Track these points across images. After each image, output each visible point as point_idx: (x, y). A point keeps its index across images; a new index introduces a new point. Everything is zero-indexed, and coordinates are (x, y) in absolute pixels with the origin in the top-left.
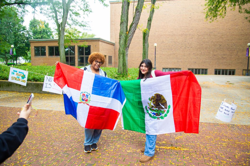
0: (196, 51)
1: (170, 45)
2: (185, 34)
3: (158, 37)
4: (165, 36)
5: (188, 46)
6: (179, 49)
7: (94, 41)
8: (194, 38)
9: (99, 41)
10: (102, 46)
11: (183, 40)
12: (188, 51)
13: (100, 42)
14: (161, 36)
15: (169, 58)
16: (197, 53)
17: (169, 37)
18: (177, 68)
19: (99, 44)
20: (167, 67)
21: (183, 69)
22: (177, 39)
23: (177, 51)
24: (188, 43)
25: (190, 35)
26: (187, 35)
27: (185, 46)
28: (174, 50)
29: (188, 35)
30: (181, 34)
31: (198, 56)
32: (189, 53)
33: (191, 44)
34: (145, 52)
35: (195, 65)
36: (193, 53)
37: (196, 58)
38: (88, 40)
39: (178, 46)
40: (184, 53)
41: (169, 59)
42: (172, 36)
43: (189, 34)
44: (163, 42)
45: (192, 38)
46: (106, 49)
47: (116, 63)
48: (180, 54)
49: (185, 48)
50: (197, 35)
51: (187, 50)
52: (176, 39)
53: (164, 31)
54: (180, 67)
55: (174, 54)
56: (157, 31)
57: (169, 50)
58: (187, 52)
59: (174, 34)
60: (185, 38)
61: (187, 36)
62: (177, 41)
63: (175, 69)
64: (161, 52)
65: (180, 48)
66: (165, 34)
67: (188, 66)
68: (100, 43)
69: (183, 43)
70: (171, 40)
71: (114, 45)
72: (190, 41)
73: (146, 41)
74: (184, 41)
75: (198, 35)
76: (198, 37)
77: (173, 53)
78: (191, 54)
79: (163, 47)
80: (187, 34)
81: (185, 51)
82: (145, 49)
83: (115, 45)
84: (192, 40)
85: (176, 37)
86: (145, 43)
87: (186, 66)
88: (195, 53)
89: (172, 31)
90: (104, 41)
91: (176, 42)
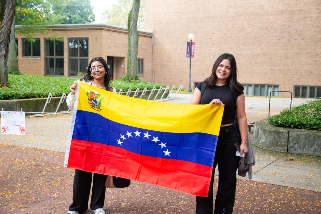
0: (313, 47)
1: (257, 35)
2: (289, 9)
3: (234, 19)
4: (247, 15)
5: (297, 37)
6: (276, 43)
7: (93, 29)
8: (309, 19)
9: (102, 29)
10: (111, 40)
11: (285, 23)
12: (296, 47)
13: (103, 31)
14: (239, 16)
15: (255, 63)
16: (315, 51)
17: (254, 19)
18: (270, 83)
19: (102, 35)
20: (249, 83)
21: (282, 86)
22: (271, 22)
23: (270, 48)
24: (296, 30)
25: (300, 11)
26: (294, 13)
27: (289, 37)
28: (265, 45)
29: (297, 12)
30: (280, 10)
31: (317, 58)
32: (297, 51)
33: (301, 32)
34: (130, 51)
35: (311, 78)
36: (307, 51)
37: (311, 62)
38: (84, 28)
39: (274, 38)
40: (286, 51)
41: (254, 65)
42: (262, 15)
43: (298, 9)
44: (243, 30)
45: (305, 18)
46: (123, 44)
47: (153, 72)
48: (277, 55)
49: (290, 41)
50: (316, 10)
51: (293, 45)
52: (269, 22)
53: (246, 6)
54: (276, 83)
55: (266, 55)
56: (231, 7)
57: (255, 45)
58: (292, 49)
59: (266, 11)
60: (290, 18)
61: (293, 15)
62: (272, 26)
63: (266, 87)
64: (238, 51)
65: (278, 42)
66: (247, 13)
67: (294, 80)
68: (104, 33)
69: (284, 31)
70: (259, 25)
71: (151, 37)
72: (300, 25)
73: (131, 32)
74: (286, 26)
75: (318, 12)
76: (319, 15)
77: (262, 52)
78: (301, 53)
79: (242, 39)
80: (294, 9)
81: (289, 47)
82: (130, 46)
83: (153, 37)
84: (305, 23)
85: (270, 18)
86: (130, 36)
87: (291, 80)
88: (310, 50)
89: (263, 5)
90: (115, 30)
91: (270, 27)
